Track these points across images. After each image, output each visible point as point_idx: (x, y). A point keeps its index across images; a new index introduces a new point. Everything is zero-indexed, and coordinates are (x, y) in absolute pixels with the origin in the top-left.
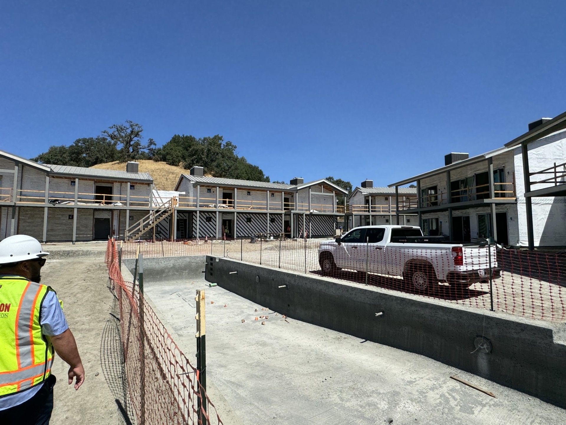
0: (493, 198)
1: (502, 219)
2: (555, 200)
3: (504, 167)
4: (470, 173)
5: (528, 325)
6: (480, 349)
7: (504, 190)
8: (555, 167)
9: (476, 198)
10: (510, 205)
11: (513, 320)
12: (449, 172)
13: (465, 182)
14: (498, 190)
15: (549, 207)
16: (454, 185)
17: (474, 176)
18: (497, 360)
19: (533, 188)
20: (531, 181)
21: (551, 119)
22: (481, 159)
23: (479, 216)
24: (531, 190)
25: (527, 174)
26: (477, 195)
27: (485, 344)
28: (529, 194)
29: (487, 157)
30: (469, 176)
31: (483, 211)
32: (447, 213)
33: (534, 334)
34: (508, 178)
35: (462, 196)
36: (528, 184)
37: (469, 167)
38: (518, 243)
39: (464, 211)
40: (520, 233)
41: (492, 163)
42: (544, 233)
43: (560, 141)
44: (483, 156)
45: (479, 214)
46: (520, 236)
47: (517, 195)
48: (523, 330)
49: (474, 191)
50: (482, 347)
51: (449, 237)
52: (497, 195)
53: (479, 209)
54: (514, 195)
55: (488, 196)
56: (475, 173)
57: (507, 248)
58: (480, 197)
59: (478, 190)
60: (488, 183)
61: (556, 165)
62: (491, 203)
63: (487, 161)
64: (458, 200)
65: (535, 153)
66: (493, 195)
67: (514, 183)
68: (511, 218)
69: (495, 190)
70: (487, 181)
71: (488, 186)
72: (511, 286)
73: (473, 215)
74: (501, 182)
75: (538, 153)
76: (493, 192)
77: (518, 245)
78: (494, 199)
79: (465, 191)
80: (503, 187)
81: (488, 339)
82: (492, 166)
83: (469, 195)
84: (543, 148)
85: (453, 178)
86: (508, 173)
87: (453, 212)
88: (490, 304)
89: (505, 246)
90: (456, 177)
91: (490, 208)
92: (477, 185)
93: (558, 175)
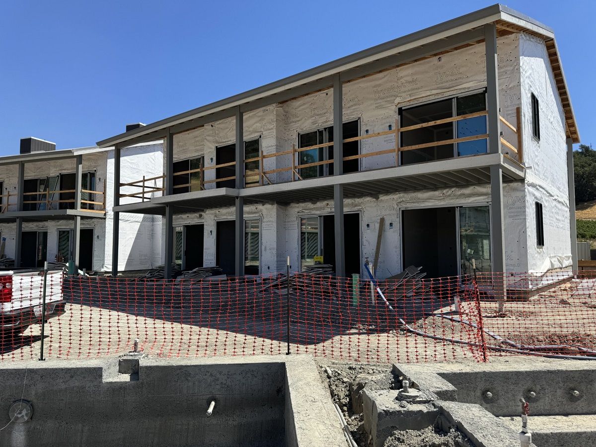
0: (79, 209)
1: (88, 237)
2: (144, 218)
3: (95, 171)
4: (53, 171)
5: (78, 369)
6: (17, 418)
7: (93, 201)
8: (144, 181)
9: (58, 207)
10: (98, 220)
11: (62, 367)
12: (22, 164)
13: (46, 182)
14: (86, 200)
15: (137, 226)
16: (29, 185)
17: (58, 176)
18: (38, 427)
19: (123, 201)
20: (120, 193)
21: (145, 125)
22: (67, 155)
23: (60, 231)
24: (120, 204)
25: (118, 185)
26: (60, 203)
27: (25, 410)
28: (118, 209)
29: (76, 154)
30: (52, 175)
31: (65, 225)
32: (14, 226)
33: (84, 377)
34: (99, 185)
35: (40, 202)
36: (118, 196)
37: (52, 162)
38: (103, 268)
39: (41, 224)
40: (106, 256)
41: (81, 163)
42: (130, 256)
43: (153, 153)
44: (70, 152)
45: (61, 230)
46: (106, 258)
47: (107, 208)
48: (72, 377)
49: (57, 197)
50: (19, 416)
51: (13, 261)
52: (84, 206)
53: (61, 222)
54: (103, 208)
55: (73, 206)
56: (60, 172)
57: (90, 275)
58: (63, 206)
59: (62, 196)
60: (74, 189)
61: (145, 179)
62: (76, 216)
63: (76, 159)
64: (34, 207)
65: (130, 161)
66: (79, 205)
67: (104, 193)
68: (98, 237)
69: (82, 199)
70: (74, 186)
71: (74, 192)
72: (79, 323)
73: (53, 229)
74: (90, 190)
75: (133, 161)
76: (79, 201)
77: (102, 270)
78: (79, 211)
79: (44, 196)
80: (92, 196)
81: (29, 402)
82: (80, 166)
83: (49, 202)
84: (138, 157)
85: (28, 175)
86: (100, 179)
87: (24, 225)
88: (40, 351)
89: (88, 271)
90: (33, 174)
91: (74, 222)
92: (61, 190)
93: (146, 190)
